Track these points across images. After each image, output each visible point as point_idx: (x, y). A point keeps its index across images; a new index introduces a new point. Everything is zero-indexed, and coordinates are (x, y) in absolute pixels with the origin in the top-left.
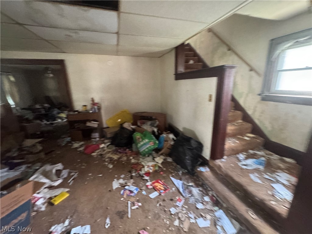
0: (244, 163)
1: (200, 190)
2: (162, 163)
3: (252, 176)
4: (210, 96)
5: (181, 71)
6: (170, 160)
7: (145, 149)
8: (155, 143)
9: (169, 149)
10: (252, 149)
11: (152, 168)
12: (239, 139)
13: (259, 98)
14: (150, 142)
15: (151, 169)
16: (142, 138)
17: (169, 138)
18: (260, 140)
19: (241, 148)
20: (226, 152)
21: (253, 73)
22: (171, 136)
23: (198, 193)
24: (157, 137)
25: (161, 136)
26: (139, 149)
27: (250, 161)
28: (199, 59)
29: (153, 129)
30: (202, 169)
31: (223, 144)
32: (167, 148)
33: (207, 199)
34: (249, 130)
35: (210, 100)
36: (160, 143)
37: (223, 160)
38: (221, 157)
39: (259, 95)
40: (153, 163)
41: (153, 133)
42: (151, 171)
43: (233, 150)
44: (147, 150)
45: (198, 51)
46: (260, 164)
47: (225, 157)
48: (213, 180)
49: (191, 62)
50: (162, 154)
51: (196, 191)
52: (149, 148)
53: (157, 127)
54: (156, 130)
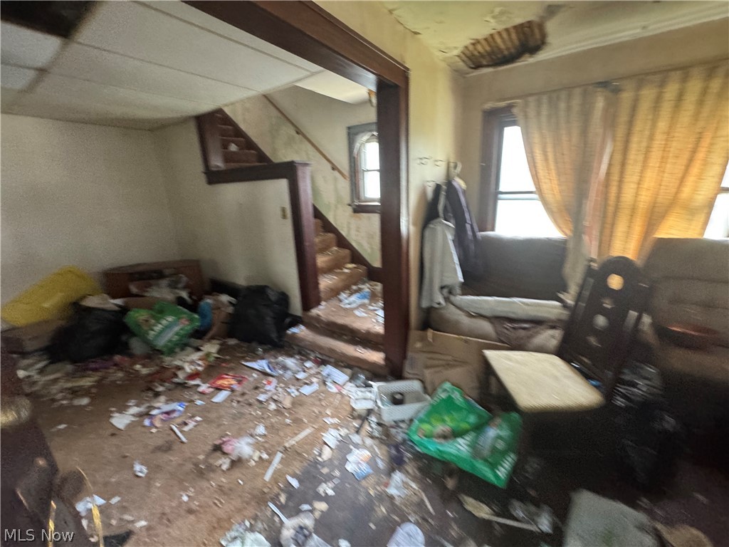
0: (347, 301)
1: (297, 359)
2: (219, 352)
3: (357, 313)
4: (283, 210)
5: (218, 167)
6: (232, 342)
7: (172, 337)
8: (191, 320)
9: (226, 323)
10: (355, 284)
11: (200, 362)
12: (337, 274)
13: (350, 209)
14: (179, 319)
15: (199, 365)
16: (153, 317)
17: (222, 303)
18: (362, 270)
19: (341, 284)
20: (322, 295)
21: (336, 173)
22: (225, 298)
23: (296, 364)
24: (193, 308)
25: (202, 303)
26: (155, 343)
27: (353, 298)
28: (249, 144)
29: (177, 293)
30: (294, 330)
31: (317, 284)
32: (223, 323)
33: (308, 364)
34: (348, 260)
35: (284, 217)
36: (203, 316)
37: (320, 307)
38: (318, 303)
39: (350, 205)
40: (199, 354)
41: (181, 301)
42: (200, 368)
43: (332, 290)
44: (176, 338)
45: (243, 126)
46: (364, 297)
47: (323, 303)
48: (311, 336)
49: (233, 148)
50: (213, 338)
51: (290, 362)
52: (181, 332)
53: (184, 288)
54: (184, 294)
